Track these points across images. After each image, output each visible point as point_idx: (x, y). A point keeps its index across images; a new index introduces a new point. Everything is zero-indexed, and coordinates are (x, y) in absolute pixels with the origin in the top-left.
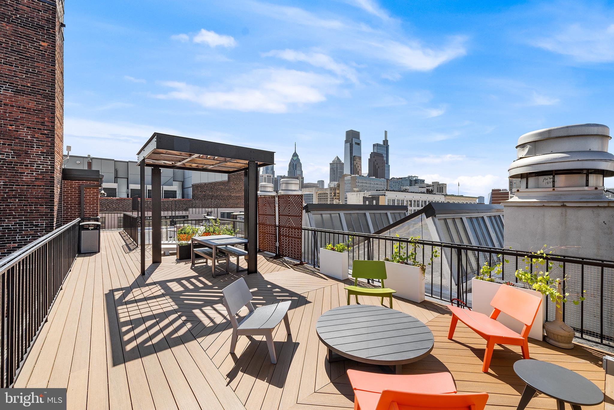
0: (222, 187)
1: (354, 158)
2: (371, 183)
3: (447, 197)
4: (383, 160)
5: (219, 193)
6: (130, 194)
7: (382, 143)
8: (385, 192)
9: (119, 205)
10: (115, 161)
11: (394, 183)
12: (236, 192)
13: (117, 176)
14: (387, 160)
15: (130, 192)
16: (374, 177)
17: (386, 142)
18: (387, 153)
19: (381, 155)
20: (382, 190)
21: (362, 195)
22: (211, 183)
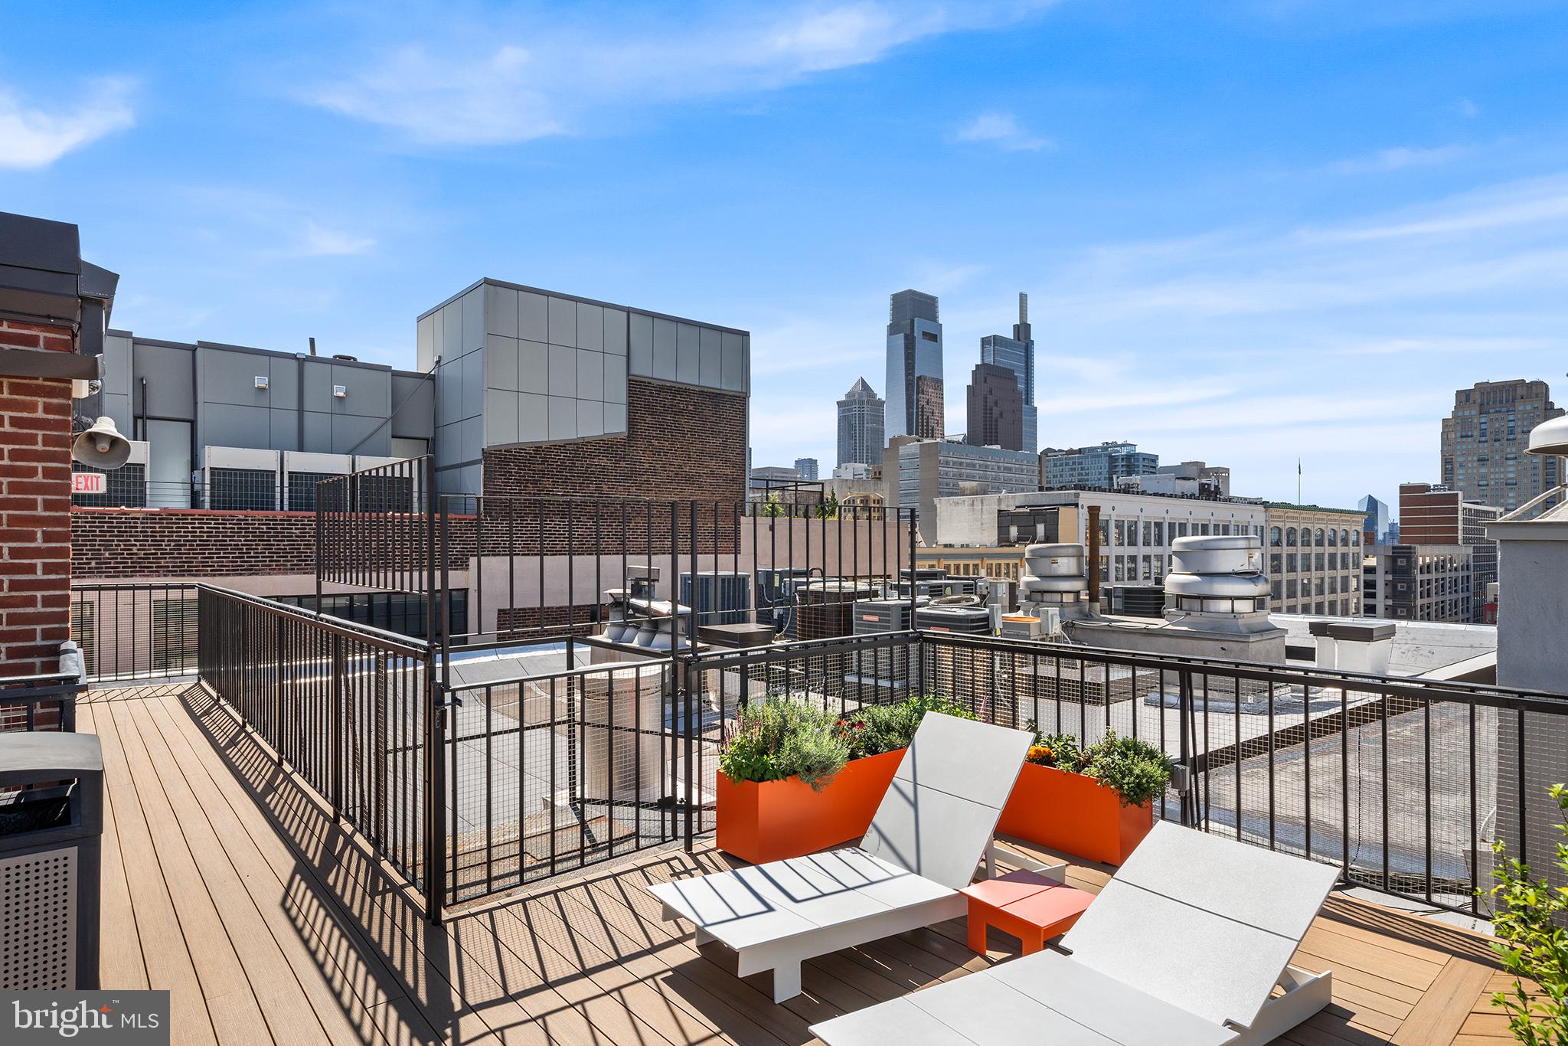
0: (604, 462)
1: (918, 384)
2: (987, 466)
3: (1274, 512)
4: (1015, 389)
5: (593, 487)
6: (208, 493)
7: (1009, 334)
8: (1077, 496)
9: (157, 544)
10: (137, 342)
11: (1055, 465)
12: (657, 486)
13: (144, 407)
14: (1027, 391)
15: (207, 480)
16: (998, 447)
17: (1023, 330)
18: (1027, 369)
19: (1008, 375)
20: (1061, 489)
21: (991, 504)
22: (561, 447)
